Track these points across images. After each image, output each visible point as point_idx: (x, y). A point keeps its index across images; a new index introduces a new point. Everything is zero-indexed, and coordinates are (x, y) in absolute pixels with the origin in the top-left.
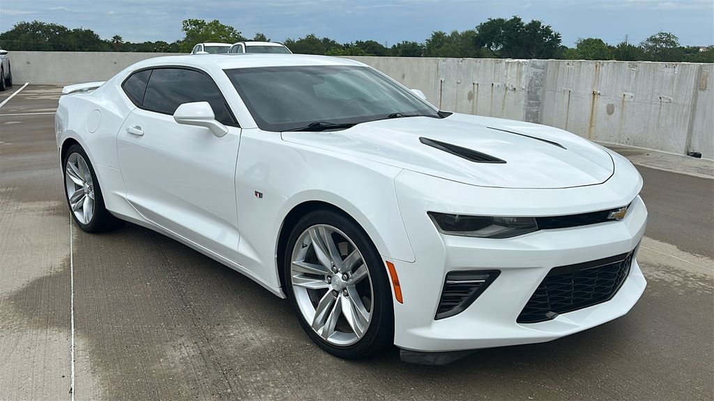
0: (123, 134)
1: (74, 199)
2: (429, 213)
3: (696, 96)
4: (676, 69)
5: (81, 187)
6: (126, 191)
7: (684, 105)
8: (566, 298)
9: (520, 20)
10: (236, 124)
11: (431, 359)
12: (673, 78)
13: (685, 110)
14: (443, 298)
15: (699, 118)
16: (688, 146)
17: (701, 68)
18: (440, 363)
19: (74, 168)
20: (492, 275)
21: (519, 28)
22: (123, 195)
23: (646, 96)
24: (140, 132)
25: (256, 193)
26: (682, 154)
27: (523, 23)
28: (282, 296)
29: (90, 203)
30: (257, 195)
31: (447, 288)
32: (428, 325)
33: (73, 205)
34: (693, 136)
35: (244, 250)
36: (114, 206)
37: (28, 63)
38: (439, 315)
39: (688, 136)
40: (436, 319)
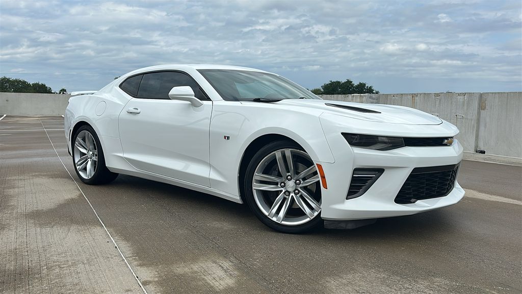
0: (124, 114)
1: (79, 163)
2: (342, 134)
3: (479, 113)
4: (466, 97)
5: (86, 154)
6: (123, 152)
7: (472, 120)
8: (422, 190)
9: (351, 82)
10: (208, 99)
11: (343, 225)
12: (464, 102)
13: (473, 123)
14: (351, 187)
15: (482, 128)
16: (477, 146)
17: (481, 96)
18: (349, 228)
19: (82, 142)
20: (379, 171)
21: (350, 88)
22: (121, 155)
23: (447, 115)
24: (138, 111)
25: (225, 137)
26: (473, 151)
27: (353, 85)
28: (240, 202)
29: (92, 164)
30: (225, 138)
31: (354, 180)
32: (343, 202)
33: (78, 167)
34: (479, 140)
35: (214, 176)
36: (112, 163)
37: (7, 101)
38: (348, 197)
39: (476, 140)
40: (347, 199)
